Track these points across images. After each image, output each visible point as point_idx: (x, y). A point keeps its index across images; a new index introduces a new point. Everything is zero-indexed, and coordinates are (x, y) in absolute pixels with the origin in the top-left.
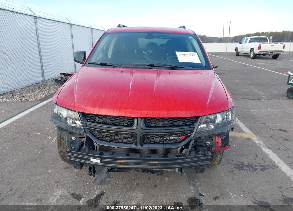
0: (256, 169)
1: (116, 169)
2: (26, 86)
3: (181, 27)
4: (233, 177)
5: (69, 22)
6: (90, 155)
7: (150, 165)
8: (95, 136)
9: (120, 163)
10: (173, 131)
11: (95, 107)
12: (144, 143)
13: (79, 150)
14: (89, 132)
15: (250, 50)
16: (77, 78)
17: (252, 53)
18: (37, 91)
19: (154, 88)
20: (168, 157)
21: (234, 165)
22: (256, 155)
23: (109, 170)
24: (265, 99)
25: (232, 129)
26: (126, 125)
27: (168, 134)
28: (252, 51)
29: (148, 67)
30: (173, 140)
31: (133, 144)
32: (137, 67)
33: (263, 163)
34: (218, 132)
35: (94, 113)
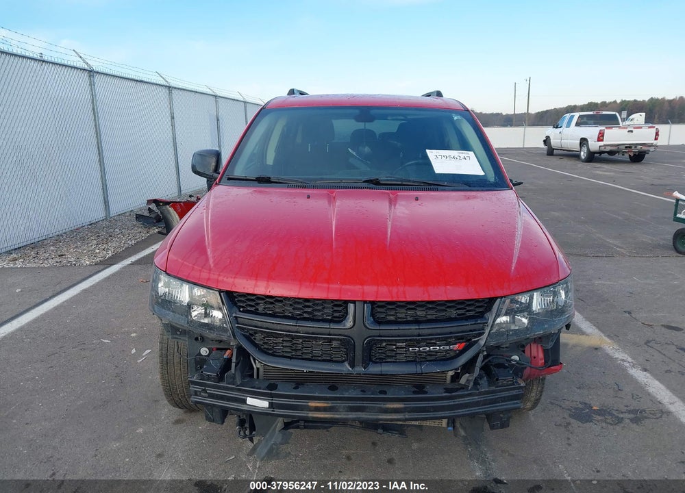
0: (620, 420)
1: (302, 423)
2: (67, 230)
3: (432, 93)
4: (569, 439)
5: (164, 83)
6: (244, 390)
7: (386, 411)
8: (256, 345)
9: (316, 408)
10: (439, 331)
11: (257, 277)
12: (371, 360)
13: (220, 378)
14: (244, 335)
15: (578, 142)
16: (207, 213)
17: (585, 149)
18: (94, 242)
19: (386, 234)
20: (426, 393)
21: (568, 409)
22: (616, 386)
23: (287, 426)
24: (623, 255)
25: (568, 327)
26: (330, 318)
27: (427, 339)
28: (584, 144)
29: (366, 185)
30: (437, 352)
31: (346, 364)
32: (342, 185)
33: (634, 405)
34: (539, 333)
35: (256, 293)
